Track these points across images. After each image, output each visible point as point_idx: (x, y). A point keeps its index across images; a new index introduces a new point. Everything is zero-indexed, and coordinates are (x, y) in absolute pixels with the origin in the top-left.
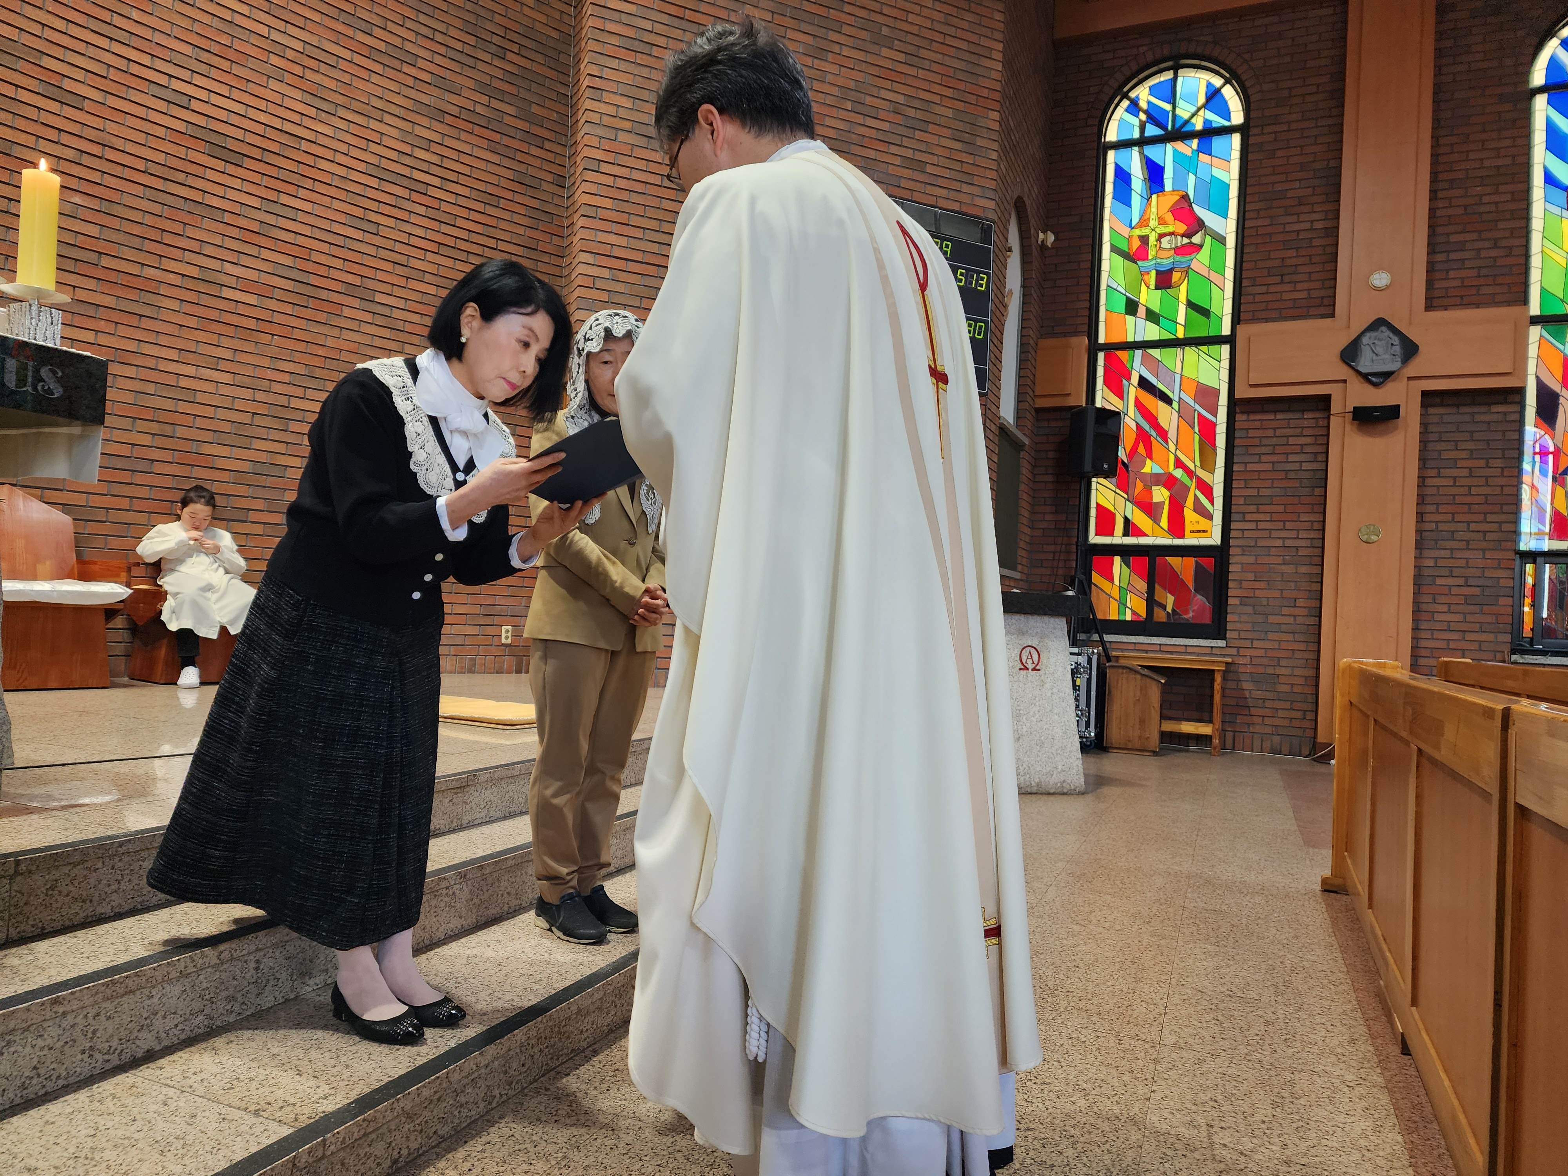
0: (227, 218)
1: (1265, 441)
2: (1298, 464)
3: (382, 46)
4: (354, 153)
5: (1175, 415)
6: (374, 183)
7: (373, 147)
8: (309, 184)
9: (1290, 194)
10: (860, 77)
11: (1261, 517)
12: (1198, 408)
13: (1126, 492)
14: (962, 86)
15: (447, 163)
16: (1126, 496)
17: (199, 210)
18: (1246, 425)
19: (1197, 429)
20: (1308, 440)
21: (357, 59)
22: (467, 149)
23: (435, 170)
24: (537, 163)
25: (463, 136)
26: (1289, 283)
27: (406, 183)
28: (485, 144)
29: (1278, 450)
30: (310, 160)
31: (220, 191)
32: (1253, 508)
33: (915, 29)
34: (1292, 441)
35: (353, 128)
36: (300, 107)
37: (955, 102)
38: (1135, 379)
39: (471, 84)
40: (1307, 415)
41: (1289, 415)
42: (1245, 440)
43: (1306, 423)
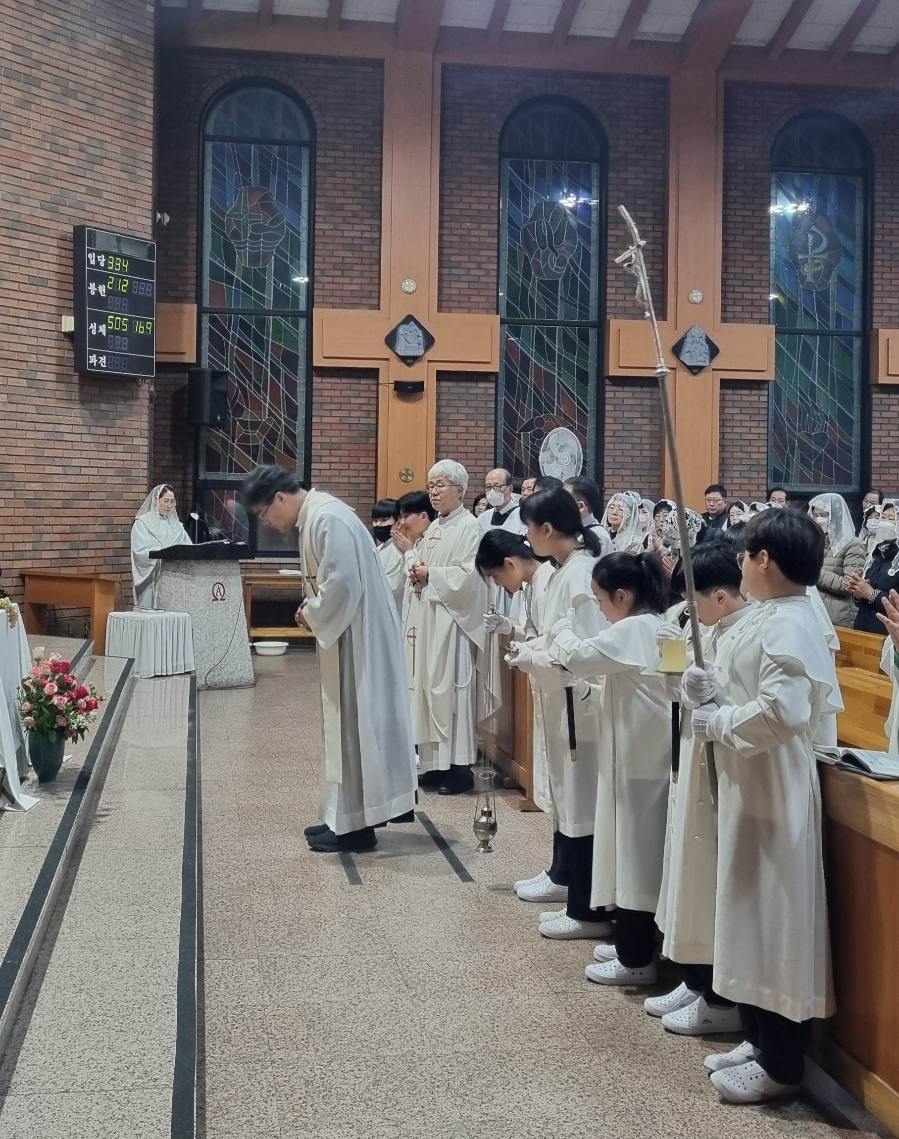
1: (334, 400)
2: (357, 419)
9: (347, 207)
10: (55, 122)
11: (333, 459)
14: (125, 128)
18: (320, 386)
20: (364, 401)
26: (348, 277)
29: (344, 407)
32: (327, 452)
33: (92, 84)
34: (353, 400)
37: (121, 140)
40: (363, 381)
41: (351, 381)
42: (320, 398)
43: (362, 388)
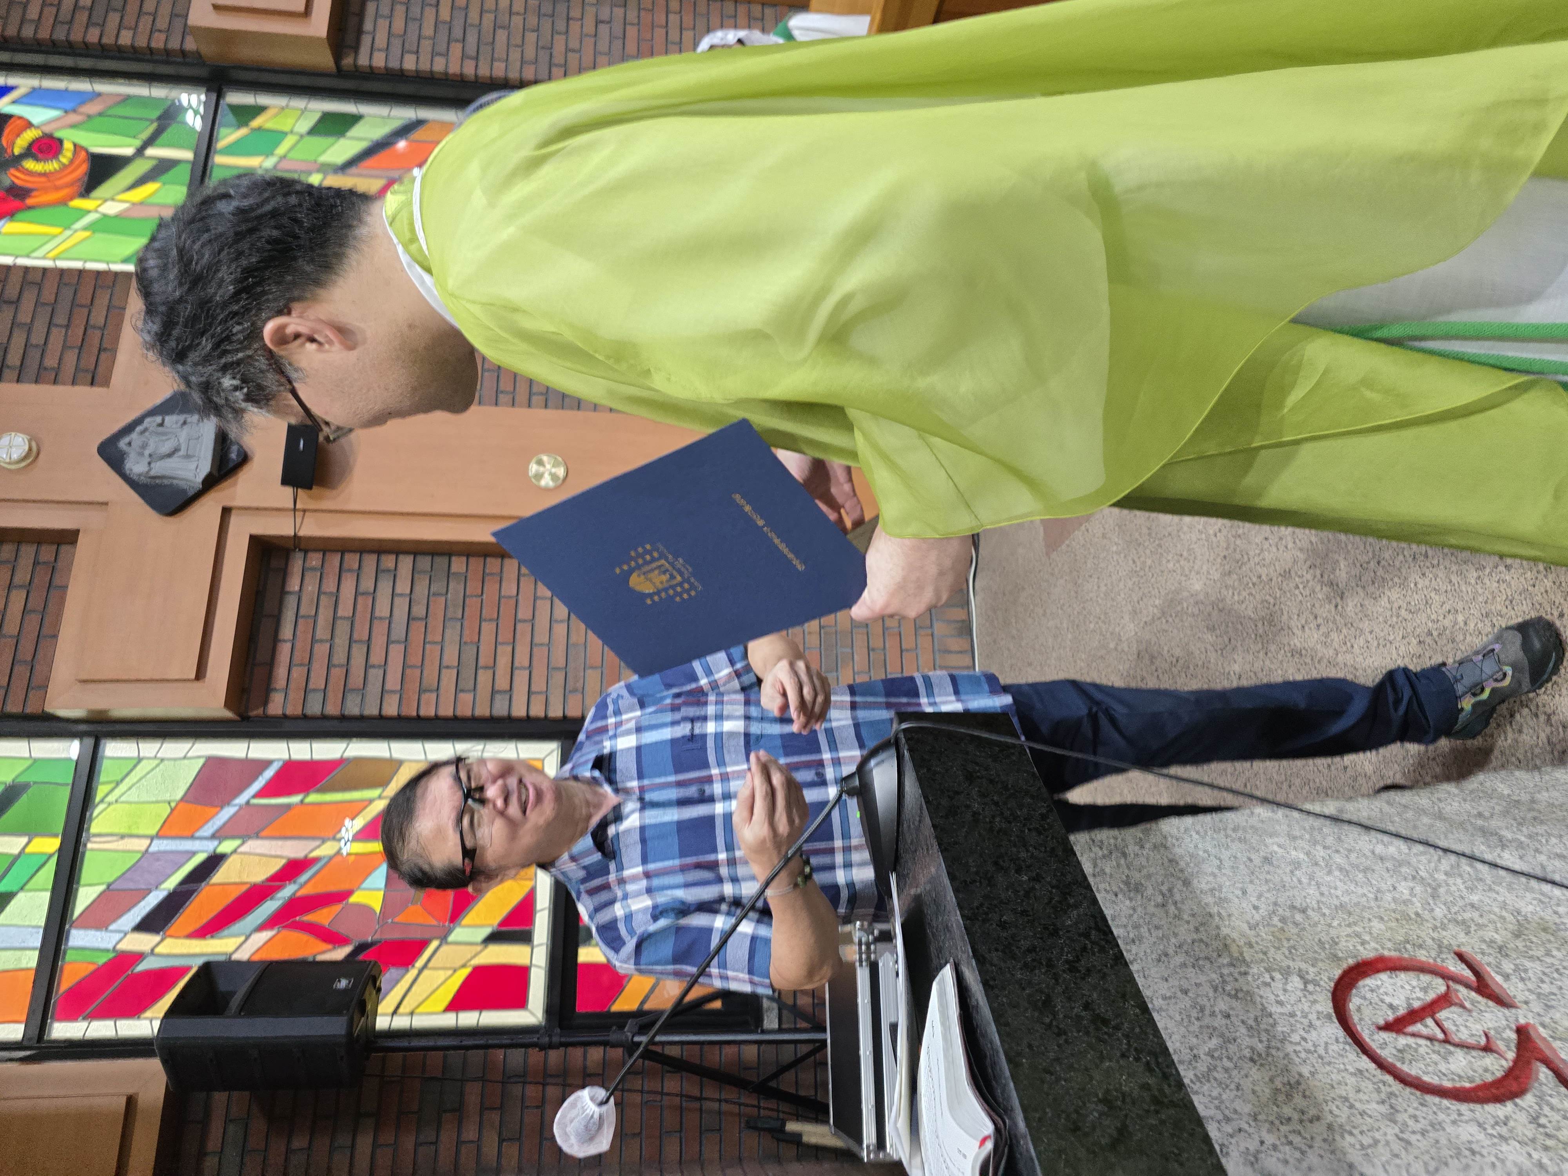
1: (340, 657)
2: (397, 601)
5: (253, 845)
11: (503, 661)
12: (242, 799)
13: (422, 945)
16: (435, 944)
18: (295, 696)
19: (295, 799)
20: (348, 587)
29: (361, 632)
32: (484, 677)
34: (345, 610)
38: (143, 942)
40: (294, 584)
41: (289, 616)
42: (330, 694)
43: (311, 587)
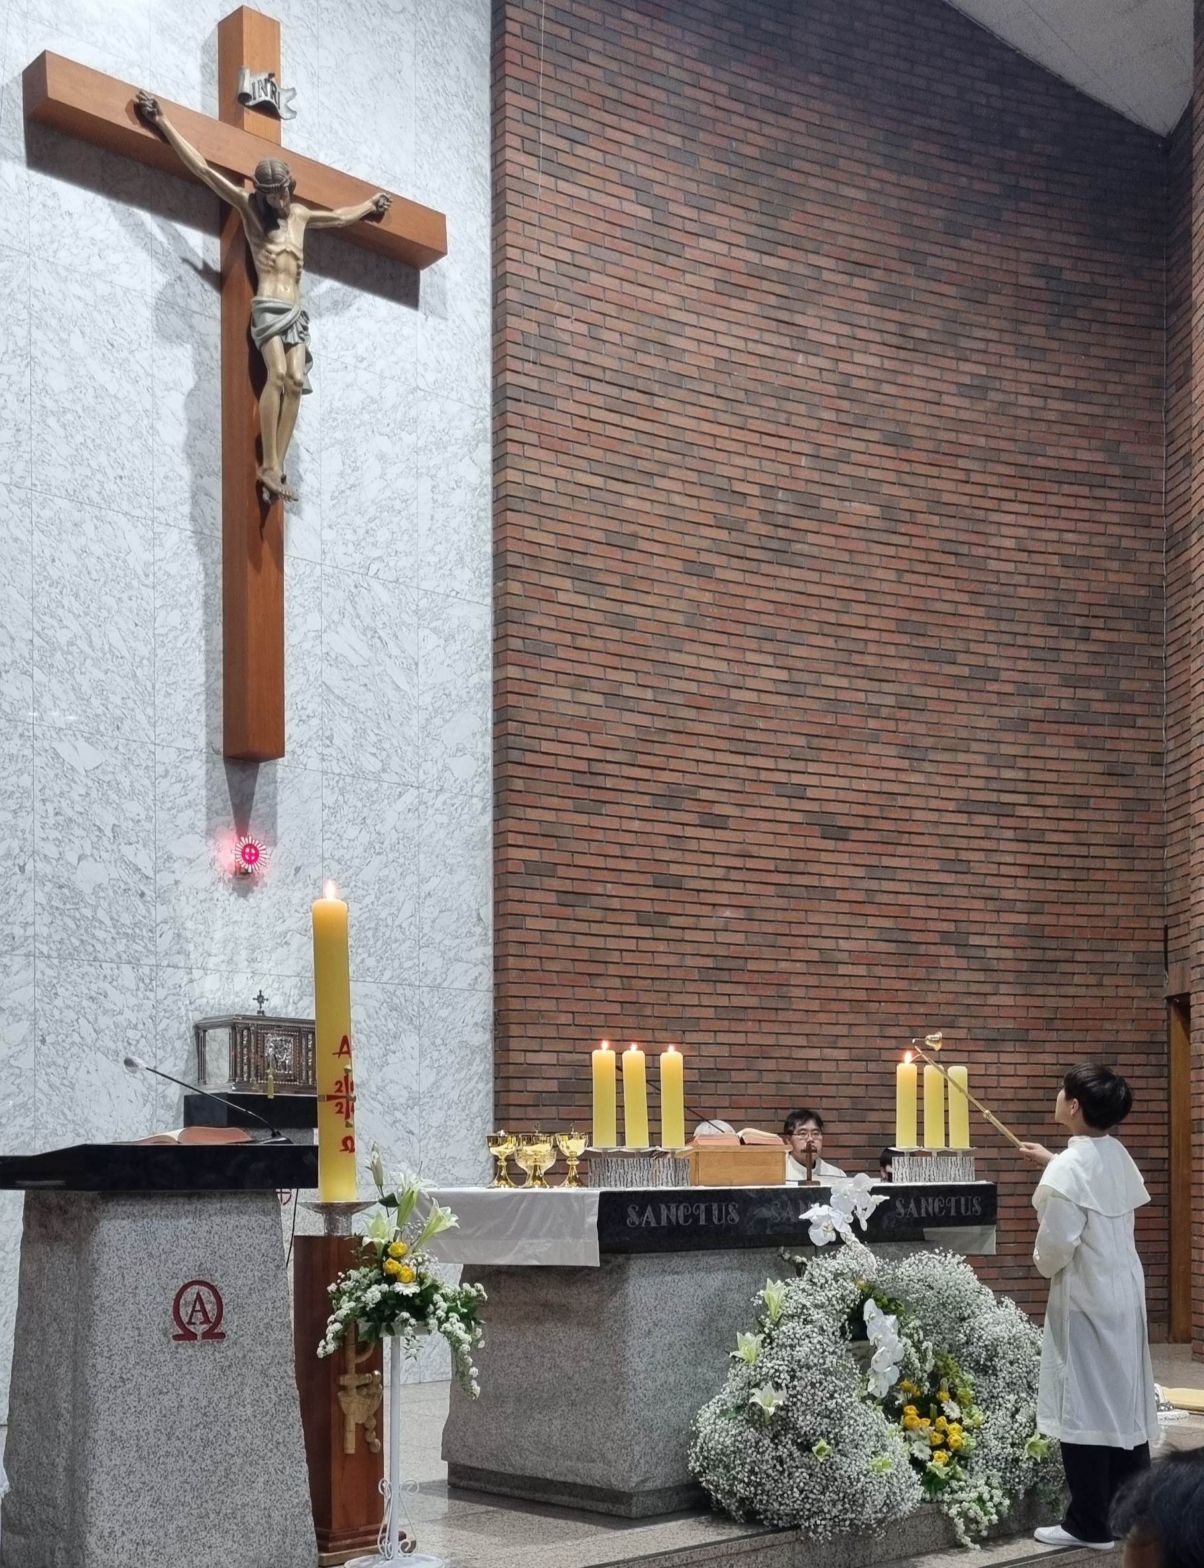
0: (840, 895)
3: (966, 671)
4: (945, 793)
6: (962, 818)
7: (963, 782)
8: (905, 839)
15: (1035, 776)
17: (817, 894)
21: (945, 694)
22: (1053, 753)
23: (1021, 787)
24: (1128, 746)
25: (1049, 740)
27: (993, 809)
28: (1071, 741)
30: (904, 814)
31: (831, 870)
35: (942, 768)
36: (895, 763)
39: (1054, 680)
